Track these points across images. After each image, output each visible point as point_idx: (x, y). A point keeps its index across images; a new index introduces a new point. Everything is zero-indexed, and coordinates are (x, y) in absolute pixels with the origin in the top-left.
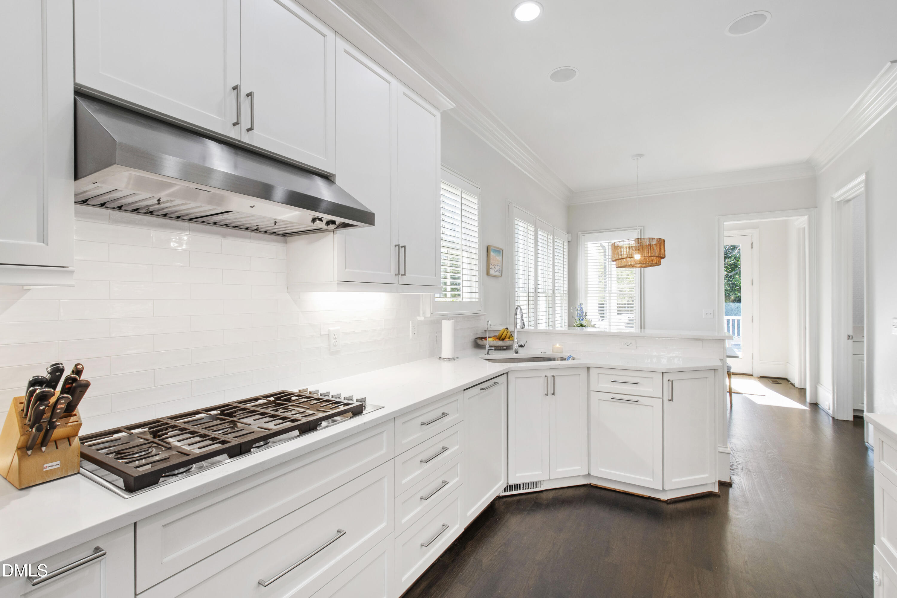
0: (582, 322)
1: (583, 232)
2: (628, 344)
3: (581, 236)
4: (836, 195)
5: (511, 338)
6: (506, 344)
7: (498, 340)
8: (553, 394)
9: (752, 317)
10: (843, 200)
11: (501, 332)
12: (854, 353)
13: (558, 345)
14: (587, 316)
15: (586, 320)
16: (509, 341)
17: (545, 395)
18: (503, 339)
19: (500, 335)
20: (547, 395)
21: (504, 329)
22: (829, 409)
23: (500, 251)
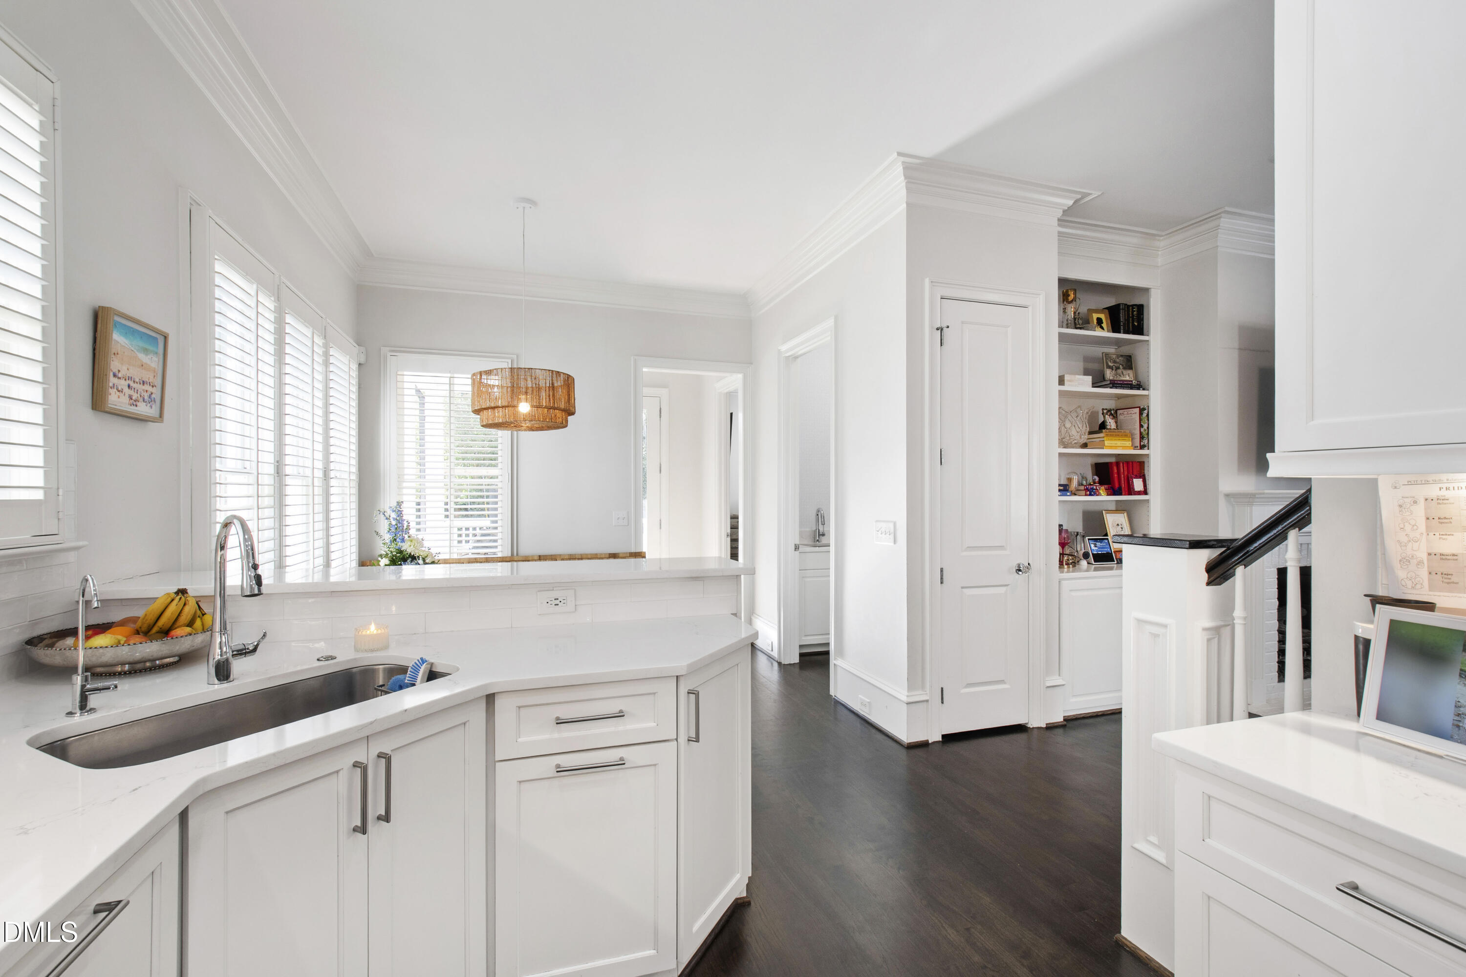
0: (401, 544)
1: (393, 349)
2: (557, 602)
3: (389, 357)
4: (784, 348)
5: (198, 623)
6: (177, 648)
7: (137, 639)
8: (386, 818)
9: (660, 520)
10: (792, 356)
11: (157, 607)
12: (800, 569)
13: (373, 629)
14: (410, 531)
15: (411, 541)
16: (190, 638)
17: (355, 830)
18: (166, 633)
19: (151, 618)
20: (363, 829)
21: (168, 594)
22: (772, 651)
23: (156, 339)
